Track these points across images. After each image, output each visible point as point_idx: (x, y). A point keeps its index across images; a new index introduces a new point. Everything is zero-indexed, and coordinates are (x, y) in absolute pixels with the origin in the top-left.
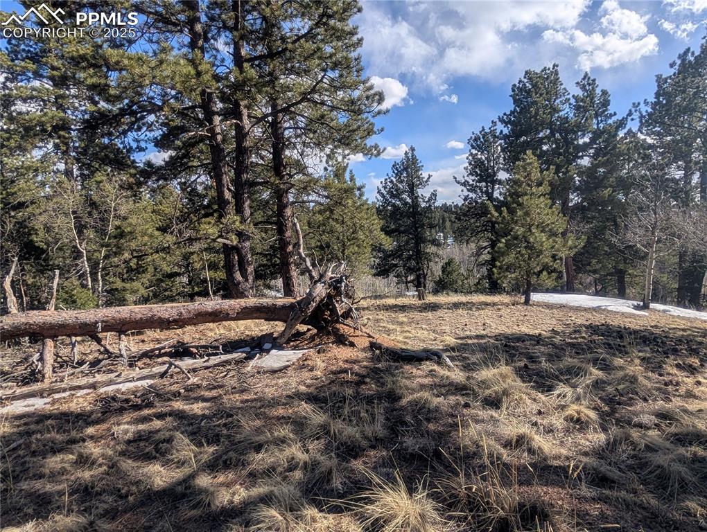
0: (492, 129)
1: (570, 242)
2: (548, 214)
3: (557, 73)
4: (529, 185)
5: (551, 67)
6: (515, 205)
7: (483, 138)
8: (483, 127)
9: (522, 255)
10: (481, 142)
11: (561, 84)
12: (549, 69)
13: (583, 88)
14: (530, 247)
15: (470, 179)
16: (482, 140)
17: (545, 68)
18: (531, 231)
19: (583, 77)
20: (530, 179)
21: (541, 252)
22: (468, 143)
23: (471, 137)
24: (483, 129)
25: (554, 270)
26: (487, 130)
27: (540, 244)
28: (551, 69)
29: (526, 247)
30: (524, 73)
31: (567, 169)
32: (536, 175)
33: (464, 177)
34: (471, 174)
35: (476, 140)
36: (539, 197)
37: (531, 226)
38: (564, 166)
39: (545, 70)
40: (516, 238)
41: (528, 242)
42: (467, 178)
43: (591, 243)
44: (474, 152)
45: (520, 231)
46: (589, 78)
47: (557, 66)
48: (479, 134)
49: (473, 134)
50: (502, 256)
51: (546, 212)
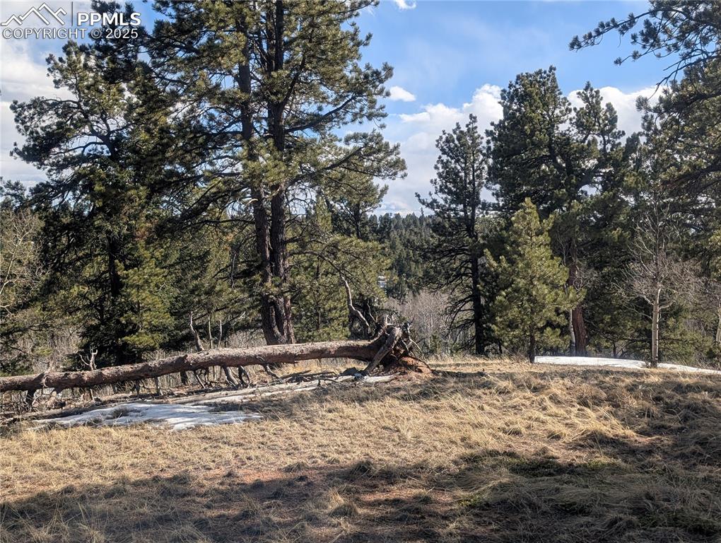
0: (470, 126)
1: (571, 295)
2: (549, 266)
3: (554, 80)
4: (528, 234)
5: (548, 70)
6: (516, 256)
7: (459, 139)
8: (457, 124)
9: (525, 309)
10: (456, 146)
11: (560, 94)
12: (545, 72)
13: (586, 99)
14: (532, 300)
15: (440, 198)
16: (456, 142)
17: (540, 70)
18: (532, 283)
19: (584, 87)
20: (529, 229)
21: (544, 306)
22: (437, 146)
23: (441, 138)
24: (458, 127)
25: (558, 326)
26: (464, 129)
27: (542, 296)
28: (548, 72)
29: (528, 300)
30: (516, 78)
31: (569, 203)
32: (535, 224)
33: (430, 194)
34: (441, 190)
35: (448, 141)
36: (539, 246)
37: (532, 278)
38: (566, 201)
39: (541, 74)
40: (517, 290)
41: (531, 295)
42: (435, 196)
43: (604, 294)
44: (445, 158)
45: (521, 283)
46: (592, 90)
47: (555, 69)
48: (452, 133)
49: (444, 134)
50: (506, 310)
51: (546, 264)
